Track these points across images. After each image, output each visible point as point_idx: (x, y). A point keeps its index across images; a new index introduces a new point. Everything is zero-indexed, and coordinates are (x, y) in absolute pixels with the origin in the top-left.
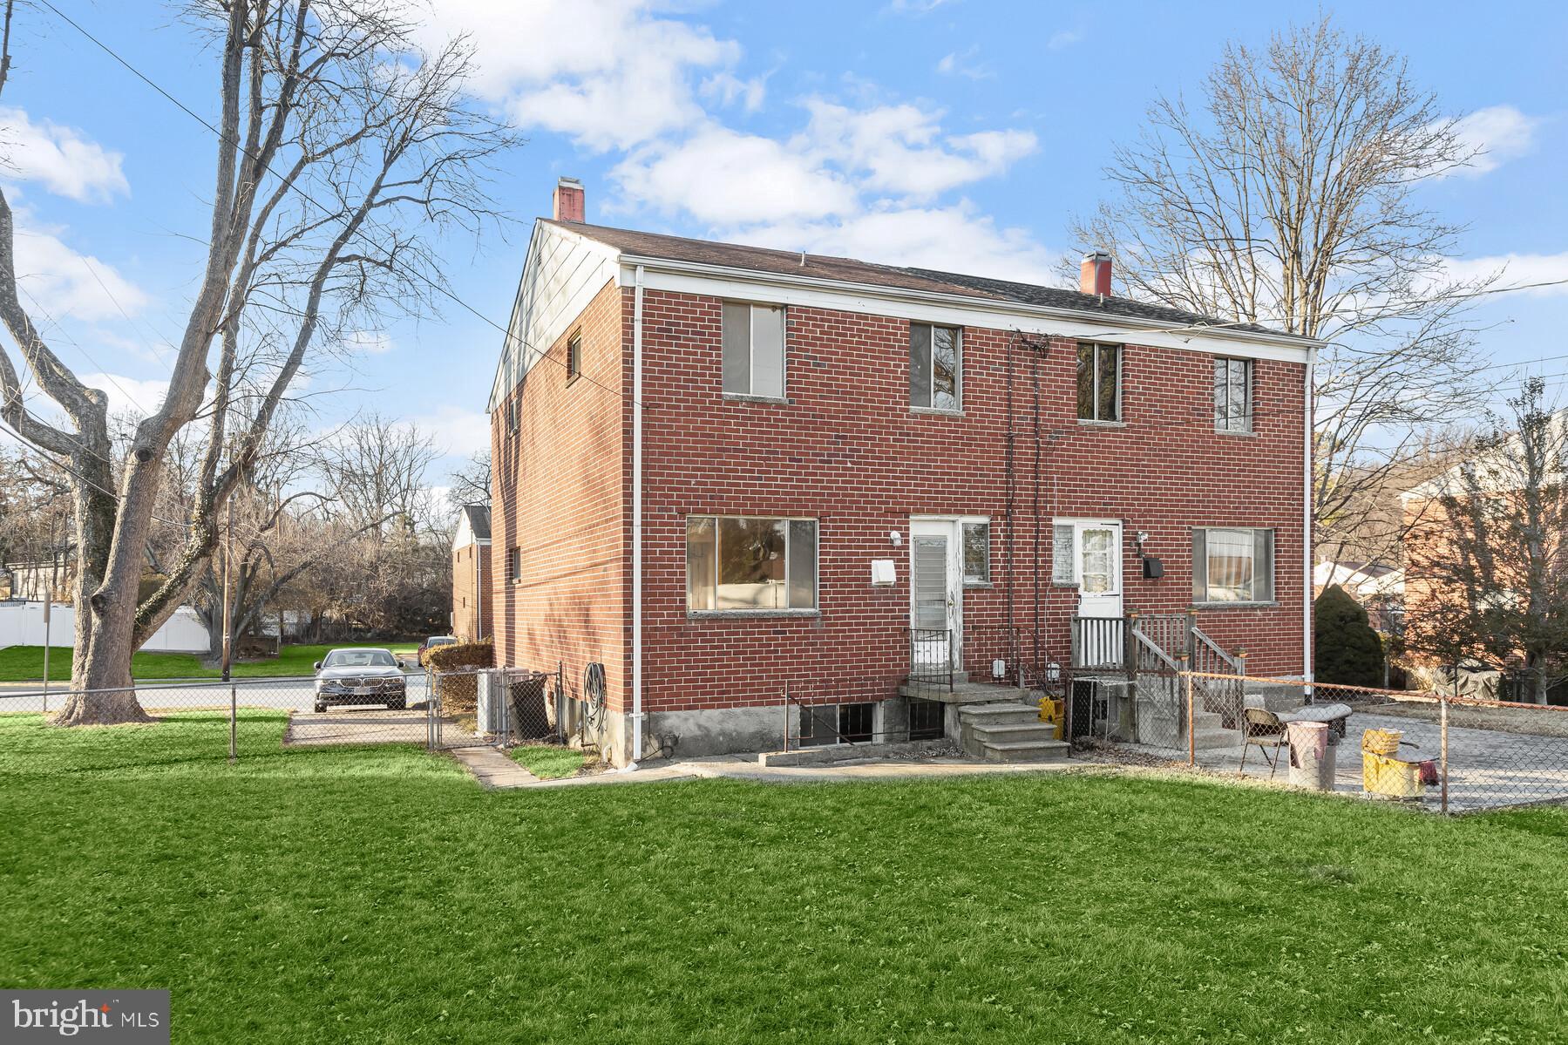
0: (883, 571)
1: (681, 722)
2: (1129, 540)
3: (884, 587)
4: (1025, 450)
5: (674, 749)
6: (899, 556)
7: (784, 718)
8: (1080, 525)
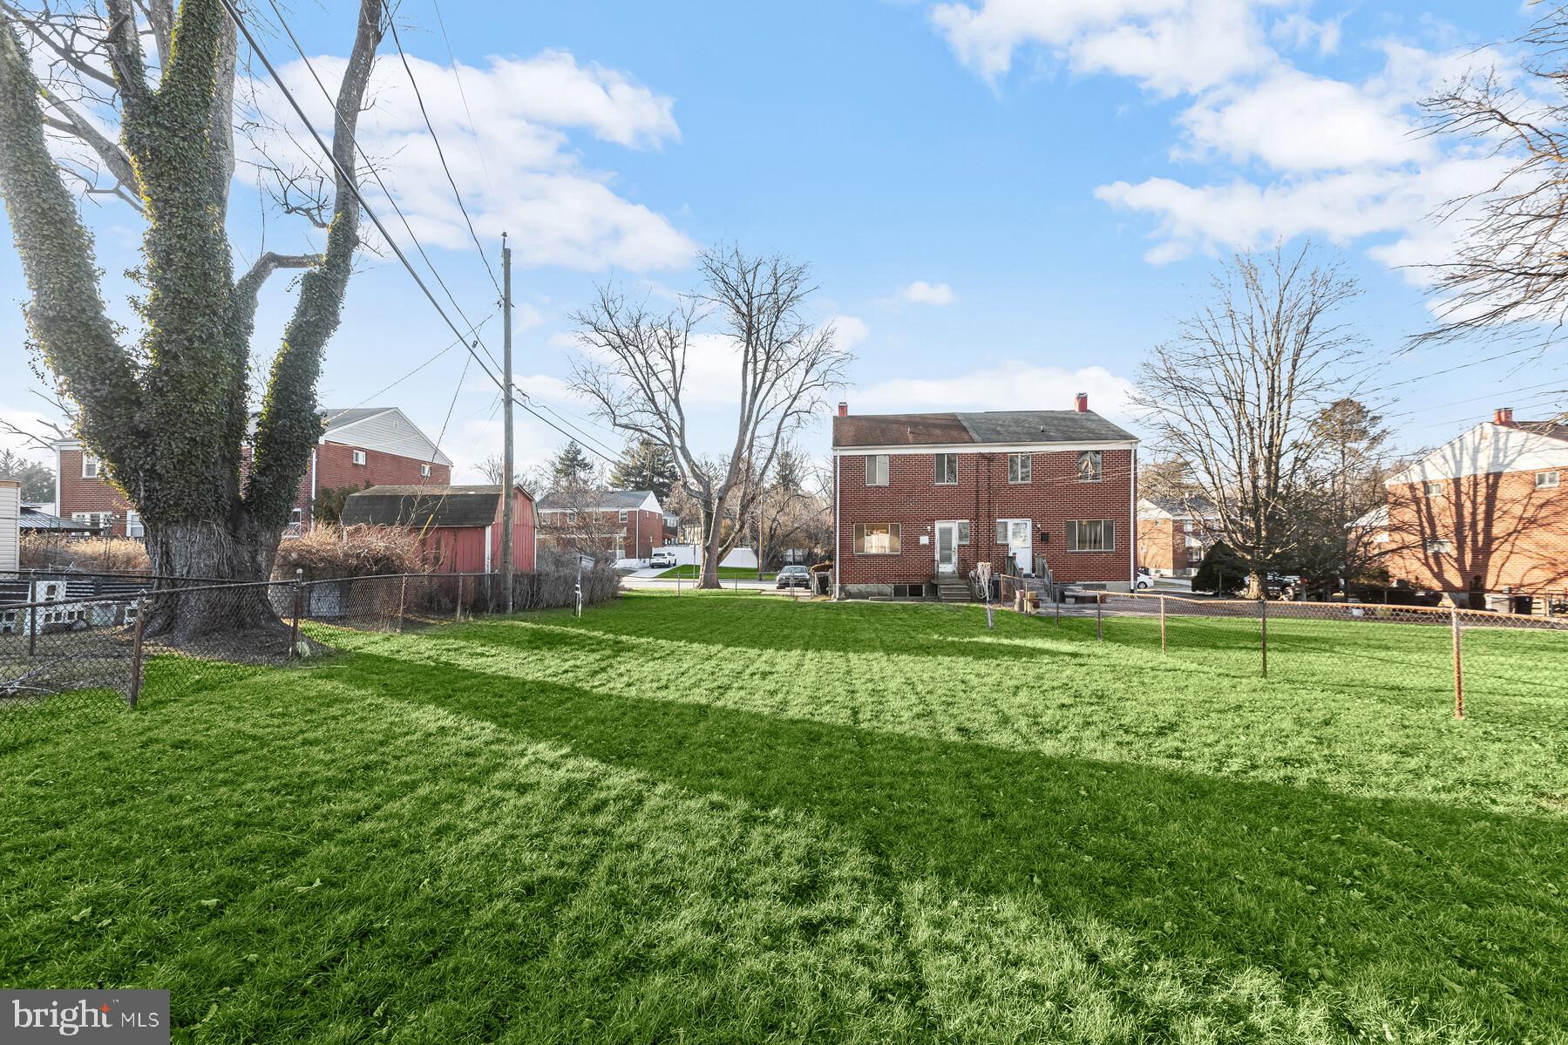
0: (924, 540)
1: (852, 588)
2: (1034, 526)
3: (925, 546)
4: (984, 496)
5: (850, 595)
6: (931, 535)
7: (888, 588)
8: (1011, 522)
